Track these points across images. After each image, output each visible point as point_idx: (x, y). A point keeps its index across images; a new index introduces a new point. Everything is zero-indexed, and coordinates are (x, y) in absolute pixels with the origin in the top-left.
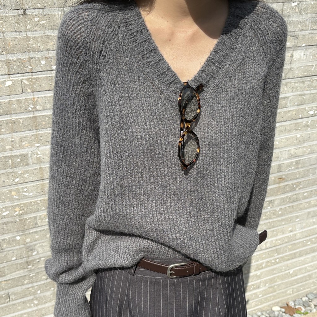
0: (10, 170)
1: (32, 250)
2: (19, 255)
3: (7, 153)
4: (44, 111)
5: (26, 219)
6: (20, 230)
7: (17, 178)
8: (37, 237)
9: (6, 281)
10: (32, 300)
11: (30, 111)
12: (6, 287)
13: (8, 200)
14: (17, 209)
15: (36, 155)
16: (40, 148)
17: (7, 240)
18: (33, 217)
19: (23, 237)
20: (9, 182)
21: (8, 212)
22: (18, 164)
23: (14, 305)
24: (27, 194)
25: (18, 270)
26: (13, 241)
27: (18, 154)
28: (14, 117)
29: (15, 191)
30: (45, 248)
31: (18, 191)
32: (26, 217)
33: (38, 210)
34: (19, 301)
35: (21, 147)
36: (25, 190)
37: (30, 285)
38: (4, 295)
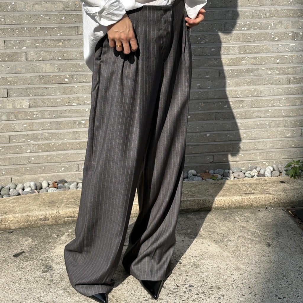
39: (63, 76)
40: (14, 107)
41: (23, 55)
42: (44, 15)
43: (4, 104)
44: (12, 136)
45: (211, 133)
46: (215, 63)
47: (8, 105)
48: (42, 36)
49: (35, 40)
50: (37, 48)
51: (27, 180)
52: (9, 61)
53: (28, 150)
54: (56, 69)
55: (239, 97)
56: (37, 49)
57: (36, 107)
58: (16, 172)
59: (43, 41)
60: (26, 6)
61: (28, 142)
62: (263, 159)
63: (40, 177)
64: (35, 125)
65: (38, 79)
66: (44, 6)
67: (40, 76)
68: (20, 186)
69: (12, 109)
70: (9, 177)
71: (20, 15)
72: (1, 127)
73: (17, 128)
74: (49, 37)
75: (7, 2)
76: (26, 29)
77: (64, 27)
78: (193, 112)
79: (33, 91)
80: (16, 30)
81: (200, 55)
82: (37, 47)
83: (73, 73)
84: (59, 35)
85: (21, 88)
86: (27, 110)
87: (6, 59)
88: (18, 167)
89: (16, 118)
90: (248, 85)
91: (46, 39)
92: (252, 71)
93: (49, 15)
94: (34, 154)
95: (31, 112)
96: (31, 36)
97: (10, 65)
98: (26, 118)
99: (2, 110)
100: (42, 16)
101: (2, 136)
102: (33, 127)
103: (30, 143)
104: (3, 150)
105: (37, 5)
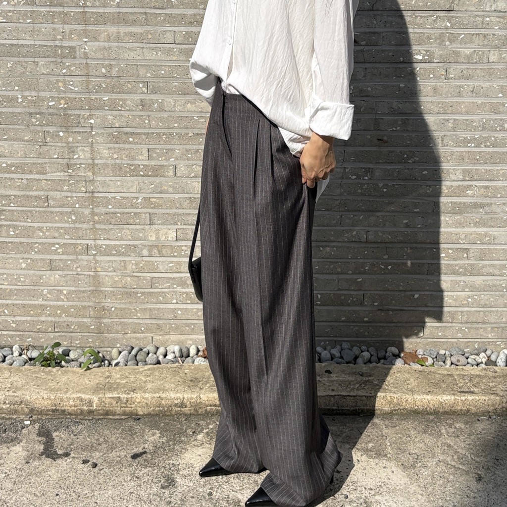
0: (59, 60)
1: (73, 152)
2: (61, 154)
3: (58, 42)
4: (94, 8)
5: (70, 116)
6: (64, 126)
7: (65, 69)
8: (79, 138)
9: (47, 180)
10: (70, 213)
11: (80, 6)
12: (46, 188)
13: (55, 90)
14: (62, 102)
15: (83, 50)
16: (88, 44)
17: (51, 133)
18: (77, 114)
19: (66, 134)
20: (57, 71)
21: (54, 103)
22: (67, 56)
23: (52, 212)
24: (73, 88)
25: (59, 172)
26: (56, 135)
27: (67, 45)
28: (66, 10)
29: (62, 82)
30: (86, 154)
31: (64, 82)
32: (70, 112)
33: (81, 108)
34: (57, 209)
35: (71, 39)
36: (71, 83)
37: (69, 194)
38: (43, 196)
40: (158, 238)
41: (170, 169)
42: (198, 117)
43: (146, 234)
44: (154, 279)
45: (421, 293)
46: (428, 191)
47: (151, 236)
48: (195, 145)
49: (186, 149)
51: (171, 342)
52: (154, 176)
53: (173, 299)
55: (462, 243)
56: (189, 162)
57: (185, 240)
58: (158, 329)
59: (197, 151)
60: (176, 105)
61: (174, 288)
62: (497, 337)
63: (187, 339)
64: (183, 265)
65: (188, 201)
66: (199, 105)
67: (190, 198)
68: (161, 350)
69: (155, 241)
70: (149, 335)
71: (168, 116)
72: (141, 265)
73: (161, 268)
75: (153, 99)
76: (175, 134)
78: (395, 261)
79: (181, 218)
80: (163, 135)
81: (406, 179)
82: (188, 159)
85: (167, 213)
86: (174, 244)
87: (150, 173)
88: (161, 322)
89: (159, 254)
90: (475, 226)
92: (482, 206)
93: (205, 117)
94: (182, 306)
95: (178, 246)
96: (181, 144)
97: (154, 182)
98: (172, 255)
99: (142, 242)
100: (195, 118)
101: (142, 278)
102: (180, 268)
103: (176, 290)
104: (143, 297)
105: (189, 104)
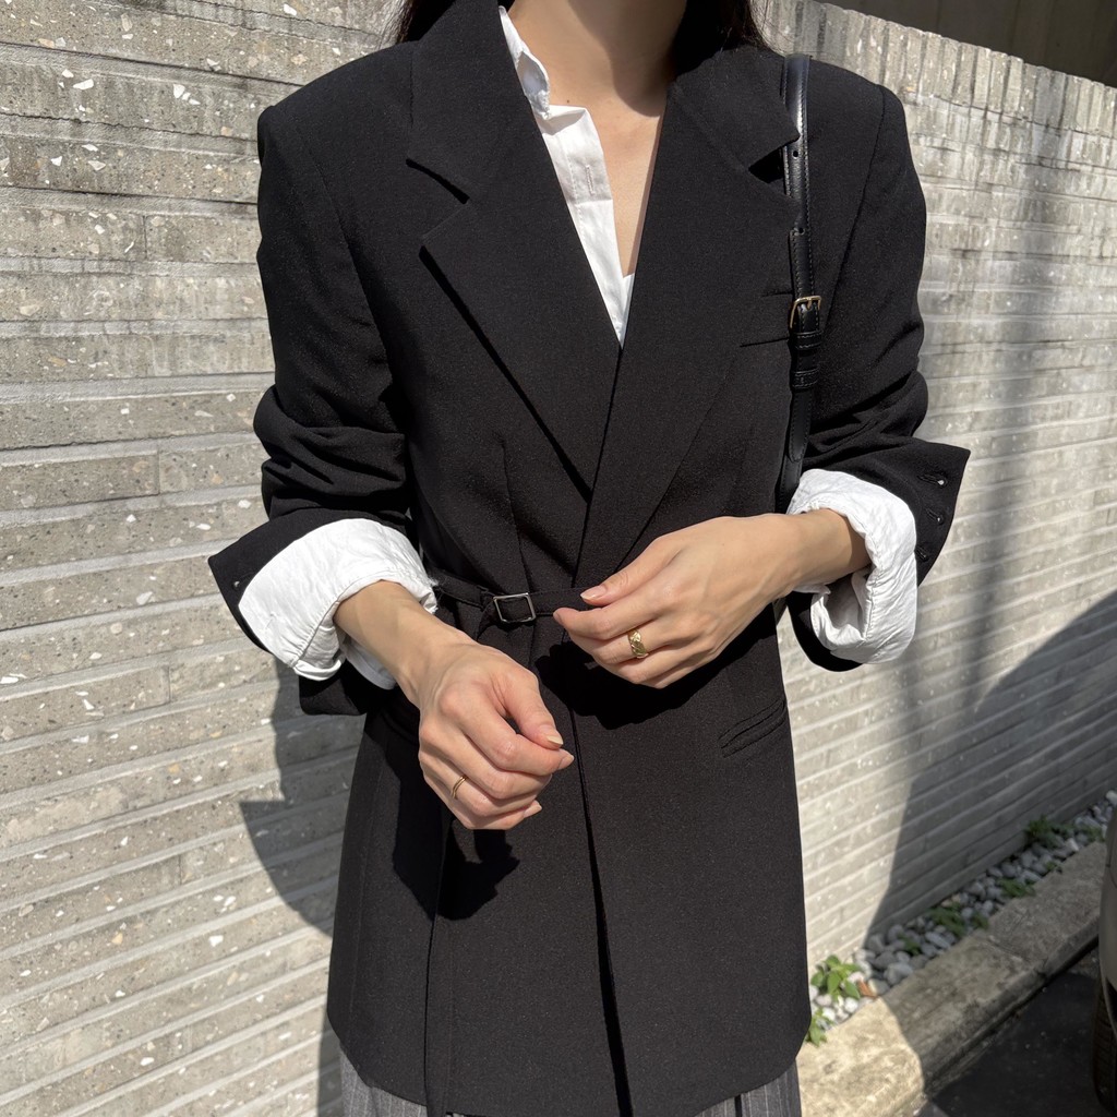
39: (133, 1052)
42: (45, 851)
48: (41, 935)
49: (13, 959)
50: (22, 988)
54: (107, 1038)
56: (25, 992)
59: (50, 949)
66: (47, 816)
74: (70, 931)
77: (128, 873)
82: (22, 984)
83: (167, 1030)
84: (110, 908)
91: (61, 942)
93: (67, 844)
100: (37, 857)
105: (14, 821)
